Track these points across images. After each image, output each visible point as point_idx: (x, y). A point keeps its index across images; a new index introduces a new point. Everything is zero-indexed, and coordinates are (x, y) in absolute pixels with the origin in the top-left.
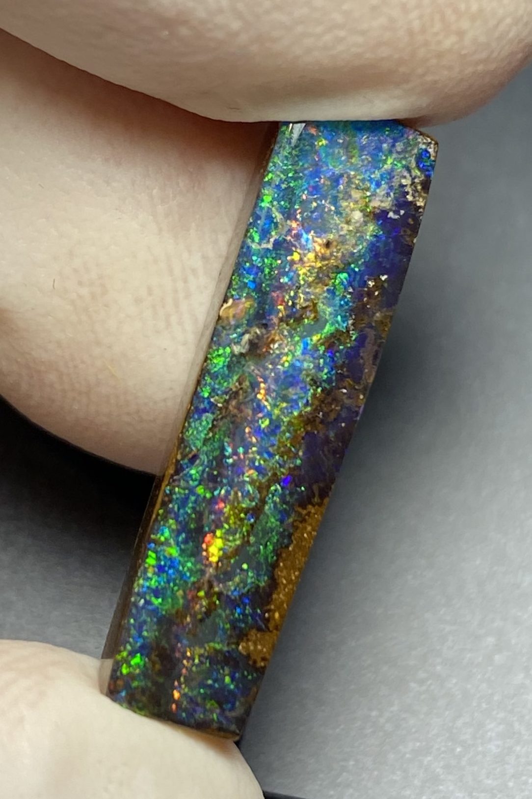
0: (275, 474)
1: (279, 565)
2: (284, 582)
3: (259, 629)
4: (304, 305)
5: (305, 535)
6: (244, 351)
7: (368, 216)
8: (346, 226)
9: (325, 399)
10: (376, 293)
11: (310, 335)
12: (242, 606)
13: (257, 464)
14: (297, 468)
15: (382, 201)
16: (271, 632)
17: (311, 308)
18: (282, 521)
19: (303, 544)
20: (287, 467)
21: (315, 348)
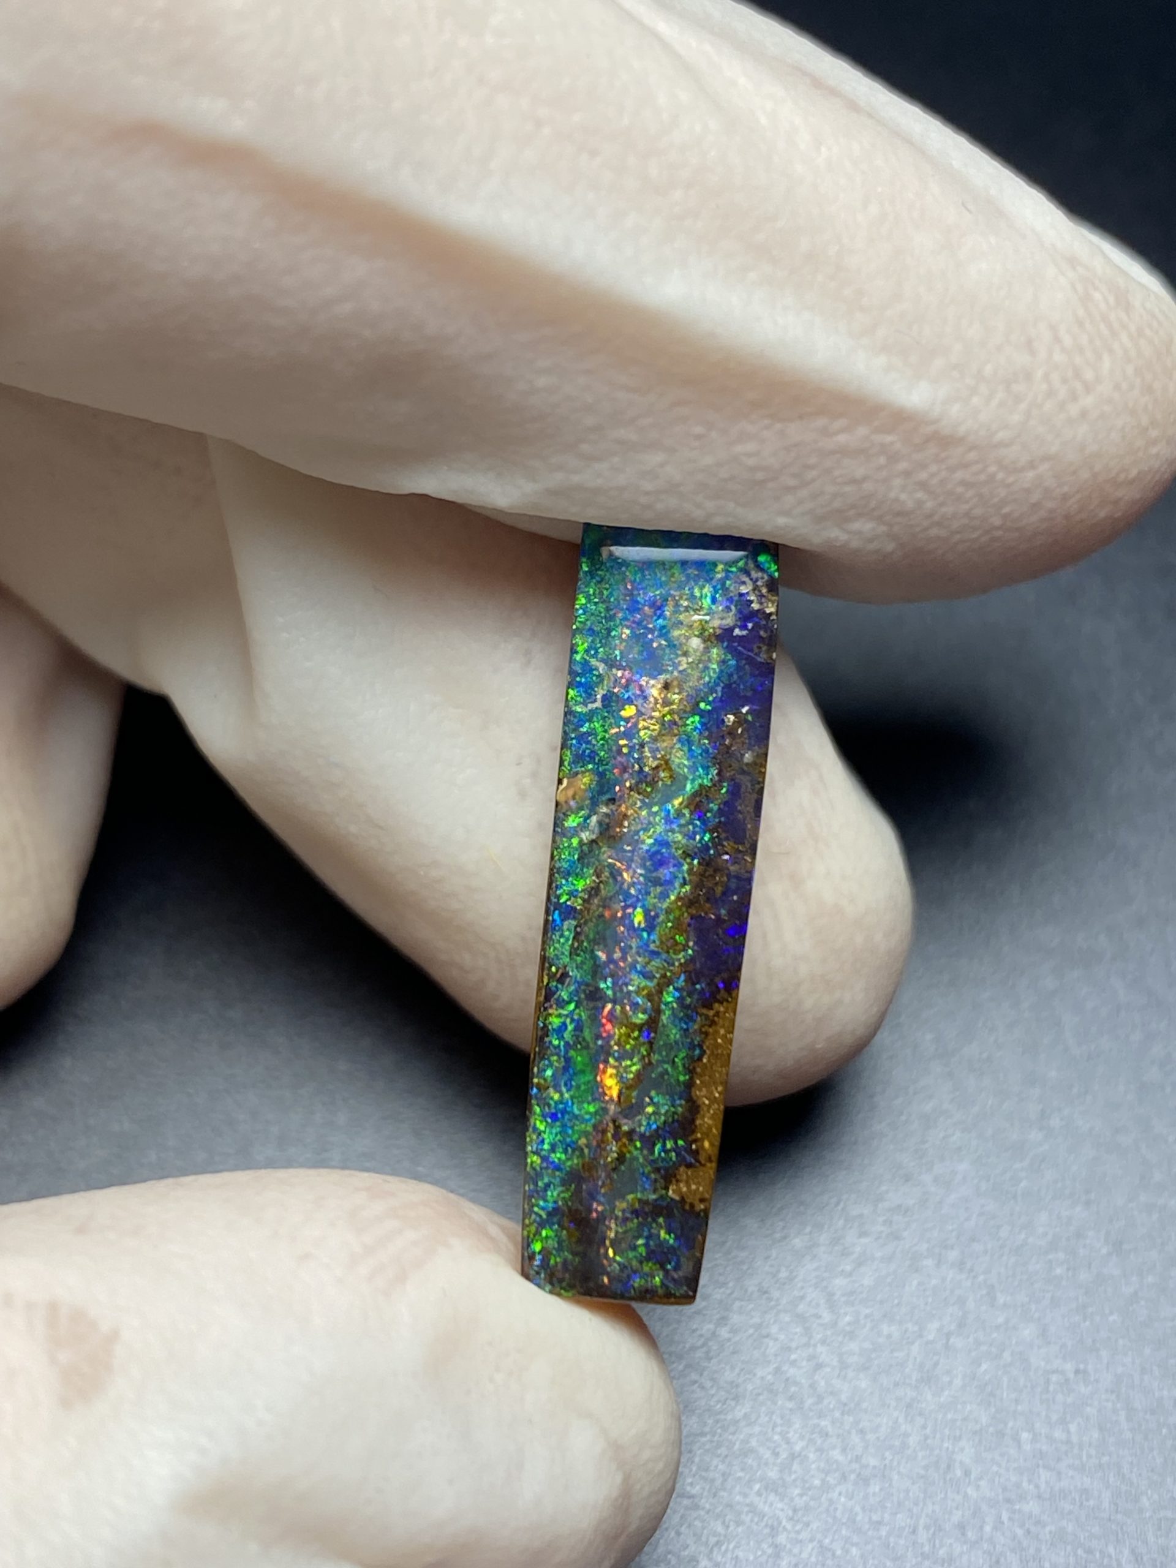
0: (664, 976)
1: (695, 1082)
2: (707, 1102)
3: (689, 1166)
4: (654, 766)
5: (719, 1041)
6: (594, 837)
7: (709, 640)
8: (684, 660)
9: (705, 871)
10: (740, 731)
11: (669, 799)
12: (660, 1141)
13: (639, 967)
14: (692, 960)
15: (722, 618)
16: (704, 1165)
17: (664, 767)
18: (686, 1030)
19: (720, 1051)
20: (677, 964)
21: (679, 814)
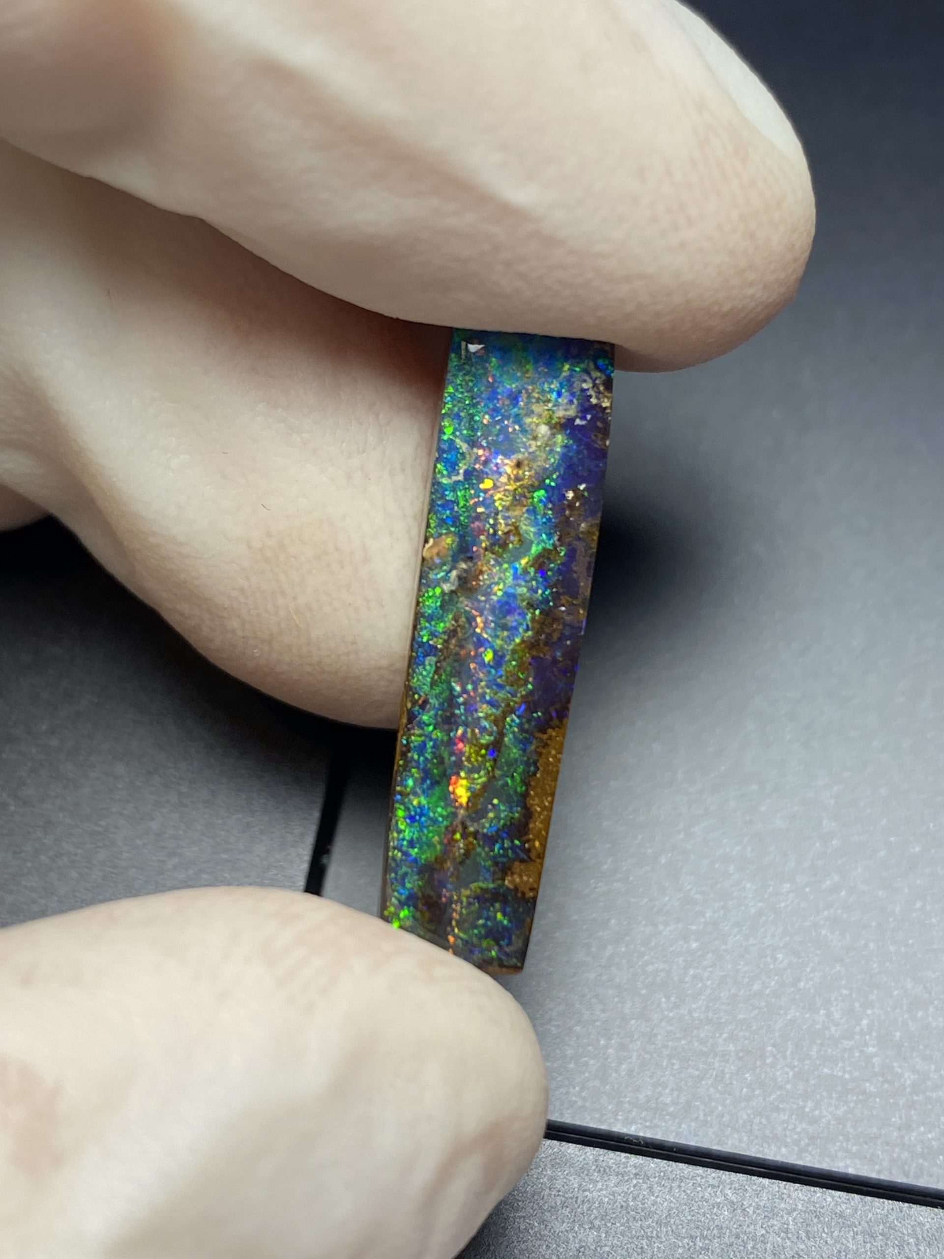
0: (508, 705)
1: (530, 794)
2: (538, 809)
3: (522, 861)
4: (506, 530)
5: (551, 759)
6: (453, 588)
7: (554, 427)
8: (533, 443)
9: (545, 619)
10: (577, 504)
11: (518, 558)
12: (500, 841)
13: (488, 698)
14: (531, 693)
15: (566, 409)
16: (534, 861)
17: (514, 532)
18: (524, 750)
19: (550, 768)
20: (519, 695)
21: (525, 571)
